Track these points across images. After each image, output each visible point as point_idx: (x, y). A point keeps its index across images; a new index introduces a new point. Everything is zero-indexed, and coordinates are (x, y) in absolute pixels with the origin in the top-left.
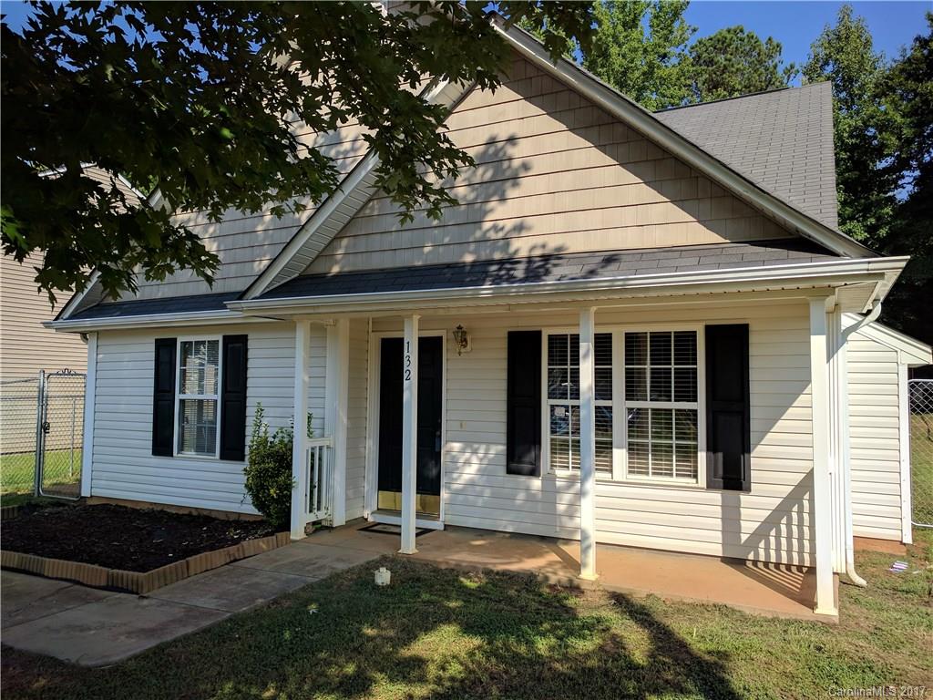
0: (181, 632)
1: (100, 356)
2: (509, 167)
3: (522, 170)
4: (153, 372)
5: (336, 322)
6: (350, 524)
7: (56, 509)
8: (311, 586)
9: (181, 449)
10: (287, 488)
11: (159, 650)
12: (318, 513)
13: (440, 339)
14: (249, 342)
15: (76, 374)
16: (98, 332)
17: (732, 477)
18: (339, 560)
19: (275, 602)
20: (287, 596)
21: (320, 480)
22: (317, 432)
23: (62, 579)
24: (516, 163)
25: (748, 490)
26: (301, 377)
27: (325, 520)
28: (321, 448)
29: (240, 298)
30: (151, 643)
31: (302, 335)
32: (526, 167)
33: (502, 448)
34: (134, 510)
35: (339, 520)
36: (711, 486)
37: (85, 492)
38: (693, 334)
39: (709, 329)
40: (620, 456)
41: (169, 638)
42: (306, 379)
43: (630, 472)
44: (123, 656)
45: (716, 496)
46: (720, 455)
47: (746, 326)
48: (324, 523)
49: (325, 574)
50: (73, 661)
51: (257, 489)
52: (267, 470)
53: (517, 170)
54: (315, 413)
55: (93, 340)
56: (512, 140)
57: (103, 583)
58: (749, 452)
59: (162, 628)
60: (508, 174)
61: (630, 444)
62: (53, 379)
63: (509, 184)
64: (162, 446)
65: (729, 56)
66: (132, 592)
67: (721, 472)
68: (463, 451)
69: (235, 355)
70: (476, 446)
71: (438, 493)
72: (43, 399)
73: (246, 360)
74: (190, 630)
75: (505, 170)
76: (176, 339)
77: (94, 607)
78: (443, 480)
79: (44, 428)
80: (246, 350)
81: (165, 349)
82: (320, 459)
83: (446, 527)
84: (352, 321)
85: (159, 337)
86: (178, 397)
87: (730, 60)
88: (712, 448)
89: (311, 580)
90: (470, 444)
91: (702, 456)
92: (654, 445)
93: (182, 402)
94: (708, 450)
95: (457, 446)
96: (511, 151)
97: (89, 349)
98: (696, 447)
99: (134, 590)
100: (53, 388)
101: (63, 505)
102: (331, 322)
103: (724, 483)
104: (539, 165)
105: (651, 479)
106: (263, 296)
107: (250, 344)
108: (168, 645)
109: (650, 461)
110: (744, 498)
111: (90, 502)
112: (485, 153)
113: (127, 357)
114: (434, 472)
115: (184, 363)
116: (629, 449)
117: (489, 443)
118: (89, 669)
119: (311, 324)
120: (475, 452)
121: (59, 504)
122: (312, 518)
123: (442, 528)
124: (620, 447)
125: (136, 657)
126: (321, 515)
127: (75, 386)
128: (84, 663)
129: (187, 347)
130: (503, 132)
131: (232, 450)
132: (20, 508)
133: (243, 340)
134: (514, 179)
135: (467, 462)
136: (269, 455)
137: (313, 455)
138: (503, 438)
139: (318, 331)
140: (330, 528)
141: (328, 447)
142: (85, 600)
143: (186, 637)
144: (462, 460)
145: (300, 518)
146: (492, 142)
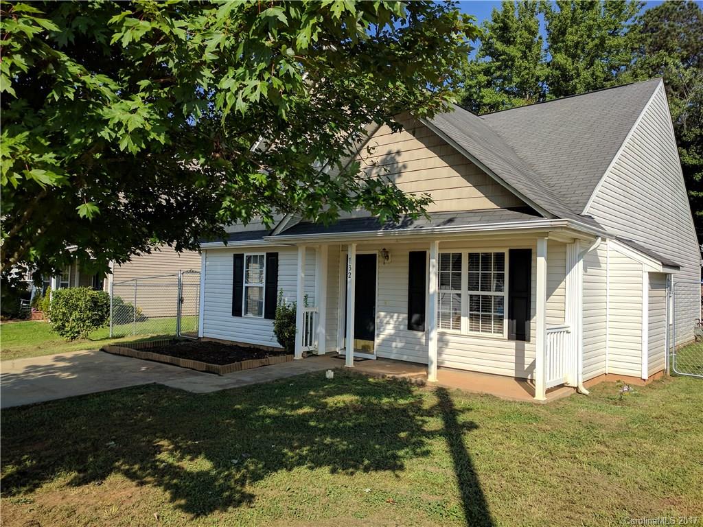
0: (233, 387)
1: (207, 263)
2: (397, 167)
3: (403, 168)
4: (232, 272)
5: (320, 247)
6: (327, 354)
7: (187, 343)
8: (295, 376)
9: (246, 312)
10: (293, 332)
11: (224, 391)
12: (310, 347)
13: (375, 255)
14: (279, 257)
15: (196, 272)
16: (206, 250)
17: (520, 333)
18: (313, 368)
19: (276, 380)
20: (282, 379)
21: (311, 330)
22: (310, 305)
23: (188, 368)
24: (400, 165)
25: (529, 341)
26: (301, 275)
27: (314, 351)
28: (312, 313)
29: (270, 235)
30: (221, 389)
31: (301, 254)
32: (405, 167)
33: (406, 315)
34: (223, 345)
35: (322, 351)
36: (510, 338)
37: (200, 335)
38: (503, 254)
39: (511, 252)
40: (465, 321)
41: (228, 388)
42: (303, 275)
43: (470, 330)
44: (210, 391)
45: (513, 344)
46: (515, 321)
47: (531, 250)
48: (314, 353)
49: (304, 372)
50: (190, 391)
51: (279, 332)
52: (283, 323)
53: (401, 168)
54: (310, 294)
55: (204, 254)
56: (398, 153)
57: (204, 369)
58: (530, 319)
59: (226, 385)
60: (396, 171)
61: (470, 315)
62: (185, 274)
63: (396, 175)
64: (237, 312)
65: (672, 23)
66: (216, 374)
67: (515, 331)
68: (385, 317)
69: (272, 263)
70: (392, 314)
71: (373, 340)
72: (180, 285)
73: (277, 266)
74: (237, 386)
75: (395, 169)
76: (243, 254)
77: (200, 377)
78: (376, 332)
79: (181, 301)
80: (277, 260)
81: (238, 259)
82: (311, 319)
83: (378, 358)
84: (329, 246)
85: (235, 253)
86: (245, 285)
87: (673, 26)
88: (511, 317)
89: (295, 374)
90: (390, 313)
91: (506, 321)
92: (482, 315)
93: (247, 288)
94: (509, 318)
95: (382, 314)
96: (398, 159)
97: (202, 259)
98: (503, 317)
99: (217, 373)
100: (186, 279)
101: (191, 341)
102: (318, 246)
103: (517, 336)
104: (410, 166)
105: (480, 334)
106: (282, 234)
107: (280, 257)
108: (226, 390)
109: (480, 324)
110: (527, 345)
111: (203, 340)
112: (386, 159)
113: (219, 263)
114: (372, 328)
115: (247, 267)
116: (470, 318)
117: (399, 313)
118: (196, 394)
119: (306, 248)
120: (392, 317)
121: (187, 340)
122: (306, 349)
123: (375, 358)
124: (465, 316)
125: (213, 392)
126: (311, 348)
127: (195, 278)
128: (195, 392)
129: (249, 258)
130: (394, 148)
131: (270, 314)
132: (170, 341)
133: (276, 255)
134: (399, 173)
135: (388, 323)
136: (285, 316)
137: (307, 316)
138: (406, 310)
139: (311, 251)
140: (317, 355)
141: (316, 312)
142: (197, 375)
143: (235, 388)
144: (385, 322)
145: (300, 349)
146: (389, 153)
